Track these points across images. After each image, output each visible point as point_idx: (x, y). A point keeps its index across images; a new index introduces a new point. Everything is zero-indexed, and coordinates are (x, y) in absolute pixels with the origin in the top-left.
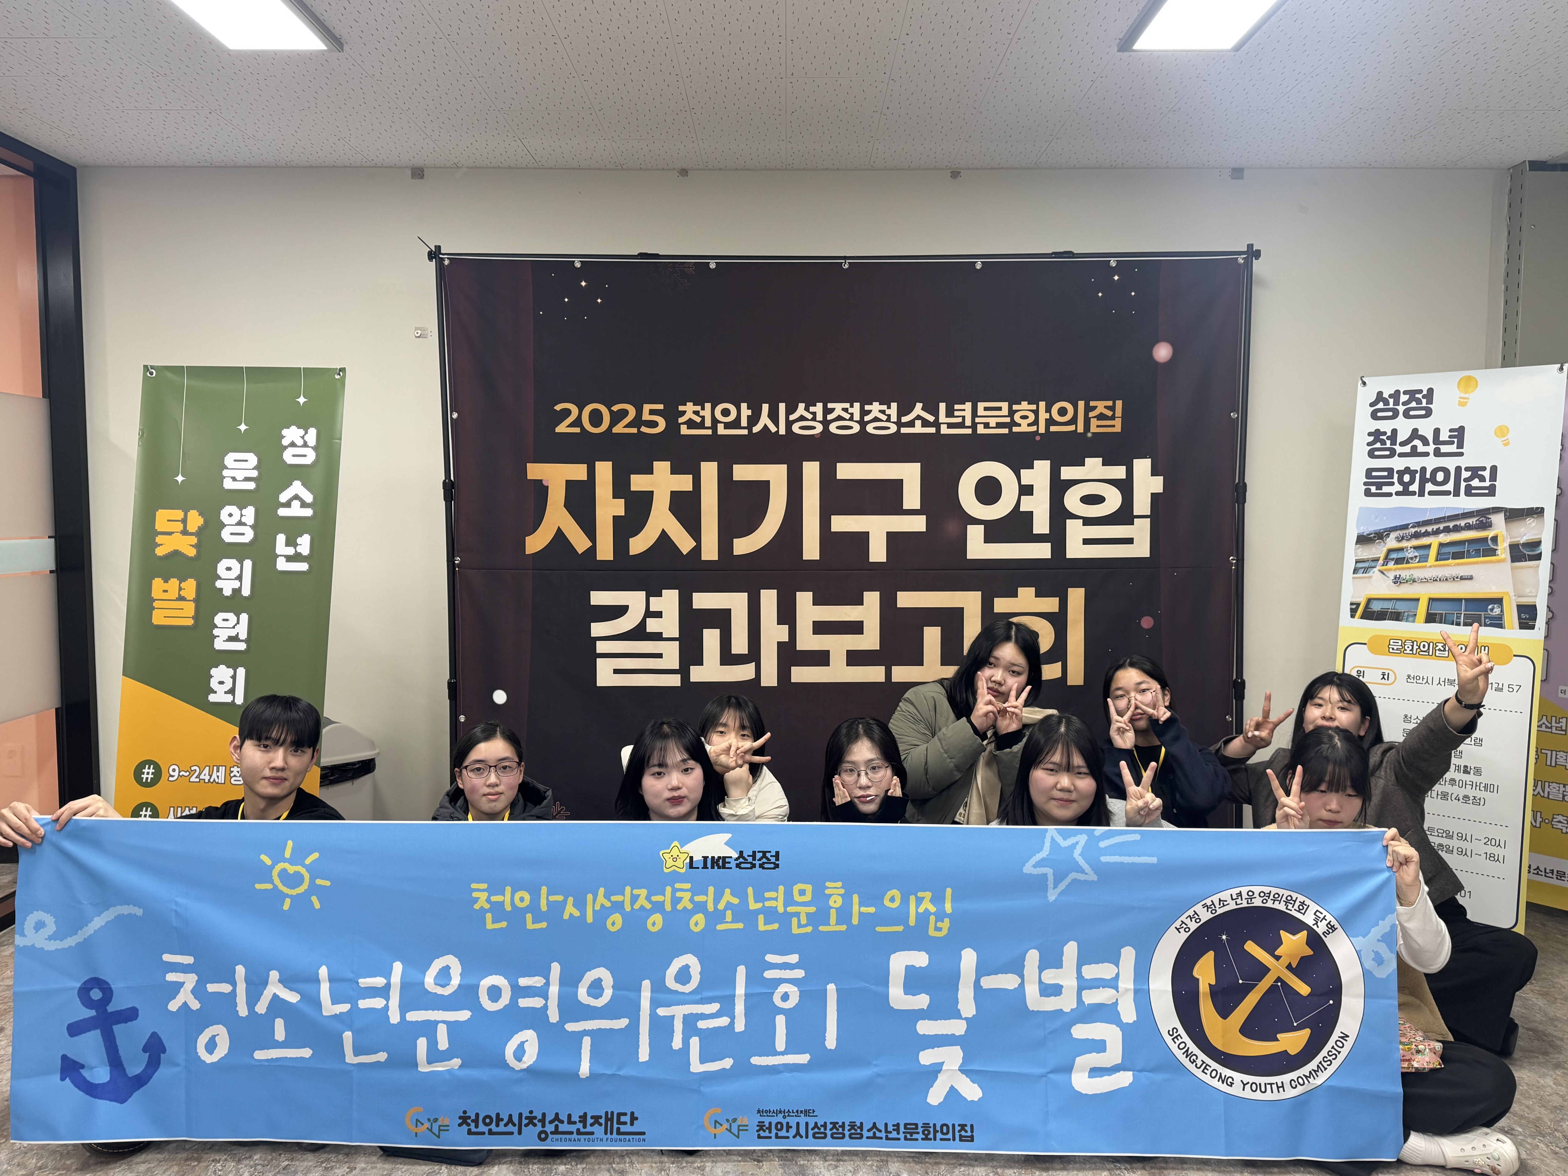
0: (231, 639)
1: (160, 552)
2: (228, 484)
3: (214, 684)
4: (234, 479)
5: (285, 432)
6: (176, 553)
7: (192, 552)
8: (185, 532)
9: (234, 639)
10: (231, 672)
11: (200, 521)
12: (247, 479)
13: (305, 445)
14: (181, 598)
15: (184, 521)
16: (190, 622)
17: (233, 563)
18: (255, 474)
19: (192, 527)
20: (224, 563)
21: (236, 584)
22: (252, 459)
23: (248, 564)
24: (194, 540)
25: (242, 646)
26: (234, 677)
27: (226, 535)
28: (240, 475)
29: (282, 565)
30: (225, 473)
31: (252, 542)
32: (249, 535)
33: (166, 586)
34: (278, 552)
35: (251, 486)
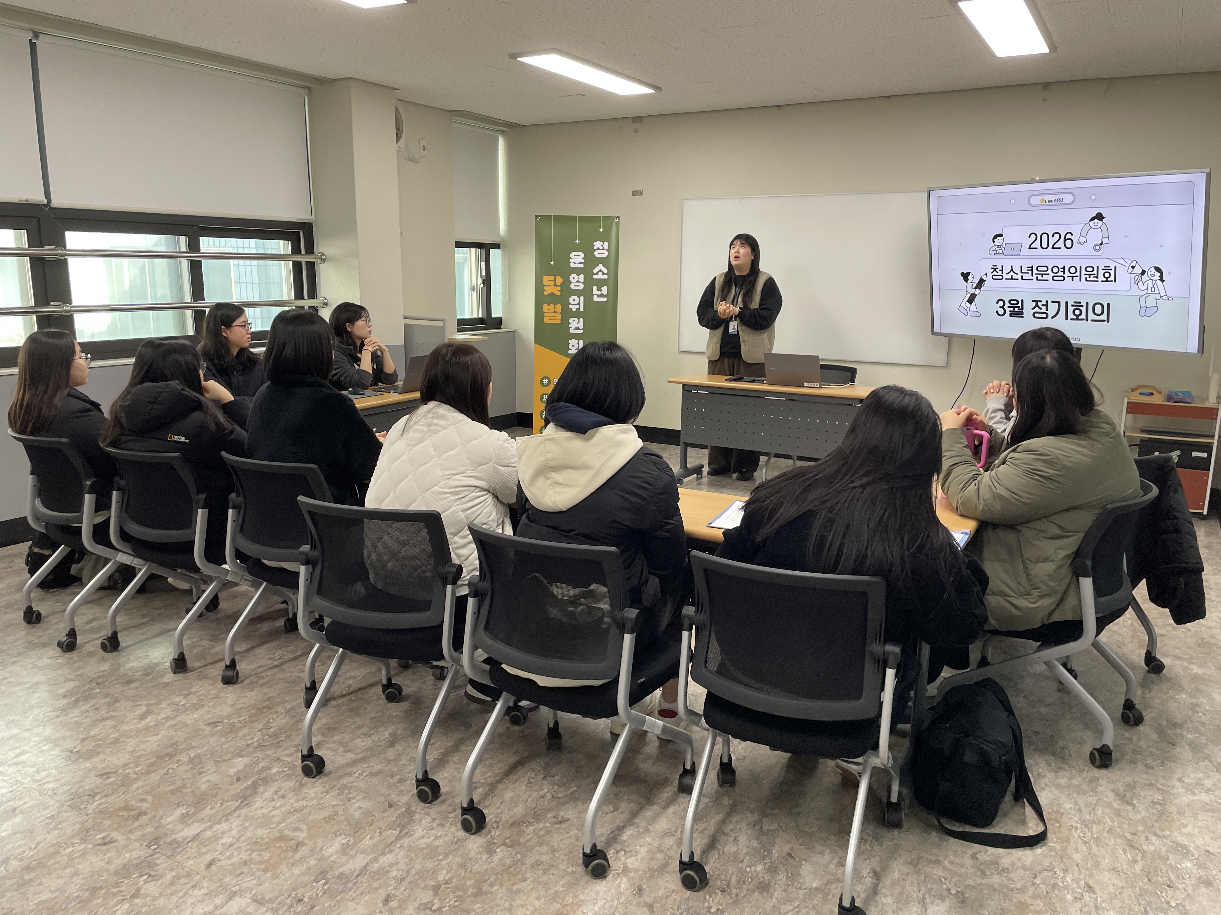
0: (576, 329)
1: (546, 293)
2: (572, 265)
3: (570, 346)
4: (575, 263)
5: (595, 243)
6: (552, 294)
7: (559, 293)
8: (555, 285)
9: (578, 328)
10: (577, 342)
11: (562, 281)
12: (580, 263)
13: (603, 249)
14: (555, 312)
15: (555, 280)
16: (560, 322)
17: (576, 298)
18: (583, 261)
19: (558, 283)
20: (572, 298)
21: (577, 306)
22: (582, 255)
23: (582, 298)
24: (559, 288)
25: (581, 331)
26: (578, 344)
27: (572, 286)
28: (577, 262)
29: (596, 299)
30: (571, 260)
31: (583, 289)
32: (582, 287)
33: (549, 307)
34: (594, 293)
35: (582, 266)
